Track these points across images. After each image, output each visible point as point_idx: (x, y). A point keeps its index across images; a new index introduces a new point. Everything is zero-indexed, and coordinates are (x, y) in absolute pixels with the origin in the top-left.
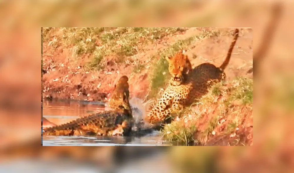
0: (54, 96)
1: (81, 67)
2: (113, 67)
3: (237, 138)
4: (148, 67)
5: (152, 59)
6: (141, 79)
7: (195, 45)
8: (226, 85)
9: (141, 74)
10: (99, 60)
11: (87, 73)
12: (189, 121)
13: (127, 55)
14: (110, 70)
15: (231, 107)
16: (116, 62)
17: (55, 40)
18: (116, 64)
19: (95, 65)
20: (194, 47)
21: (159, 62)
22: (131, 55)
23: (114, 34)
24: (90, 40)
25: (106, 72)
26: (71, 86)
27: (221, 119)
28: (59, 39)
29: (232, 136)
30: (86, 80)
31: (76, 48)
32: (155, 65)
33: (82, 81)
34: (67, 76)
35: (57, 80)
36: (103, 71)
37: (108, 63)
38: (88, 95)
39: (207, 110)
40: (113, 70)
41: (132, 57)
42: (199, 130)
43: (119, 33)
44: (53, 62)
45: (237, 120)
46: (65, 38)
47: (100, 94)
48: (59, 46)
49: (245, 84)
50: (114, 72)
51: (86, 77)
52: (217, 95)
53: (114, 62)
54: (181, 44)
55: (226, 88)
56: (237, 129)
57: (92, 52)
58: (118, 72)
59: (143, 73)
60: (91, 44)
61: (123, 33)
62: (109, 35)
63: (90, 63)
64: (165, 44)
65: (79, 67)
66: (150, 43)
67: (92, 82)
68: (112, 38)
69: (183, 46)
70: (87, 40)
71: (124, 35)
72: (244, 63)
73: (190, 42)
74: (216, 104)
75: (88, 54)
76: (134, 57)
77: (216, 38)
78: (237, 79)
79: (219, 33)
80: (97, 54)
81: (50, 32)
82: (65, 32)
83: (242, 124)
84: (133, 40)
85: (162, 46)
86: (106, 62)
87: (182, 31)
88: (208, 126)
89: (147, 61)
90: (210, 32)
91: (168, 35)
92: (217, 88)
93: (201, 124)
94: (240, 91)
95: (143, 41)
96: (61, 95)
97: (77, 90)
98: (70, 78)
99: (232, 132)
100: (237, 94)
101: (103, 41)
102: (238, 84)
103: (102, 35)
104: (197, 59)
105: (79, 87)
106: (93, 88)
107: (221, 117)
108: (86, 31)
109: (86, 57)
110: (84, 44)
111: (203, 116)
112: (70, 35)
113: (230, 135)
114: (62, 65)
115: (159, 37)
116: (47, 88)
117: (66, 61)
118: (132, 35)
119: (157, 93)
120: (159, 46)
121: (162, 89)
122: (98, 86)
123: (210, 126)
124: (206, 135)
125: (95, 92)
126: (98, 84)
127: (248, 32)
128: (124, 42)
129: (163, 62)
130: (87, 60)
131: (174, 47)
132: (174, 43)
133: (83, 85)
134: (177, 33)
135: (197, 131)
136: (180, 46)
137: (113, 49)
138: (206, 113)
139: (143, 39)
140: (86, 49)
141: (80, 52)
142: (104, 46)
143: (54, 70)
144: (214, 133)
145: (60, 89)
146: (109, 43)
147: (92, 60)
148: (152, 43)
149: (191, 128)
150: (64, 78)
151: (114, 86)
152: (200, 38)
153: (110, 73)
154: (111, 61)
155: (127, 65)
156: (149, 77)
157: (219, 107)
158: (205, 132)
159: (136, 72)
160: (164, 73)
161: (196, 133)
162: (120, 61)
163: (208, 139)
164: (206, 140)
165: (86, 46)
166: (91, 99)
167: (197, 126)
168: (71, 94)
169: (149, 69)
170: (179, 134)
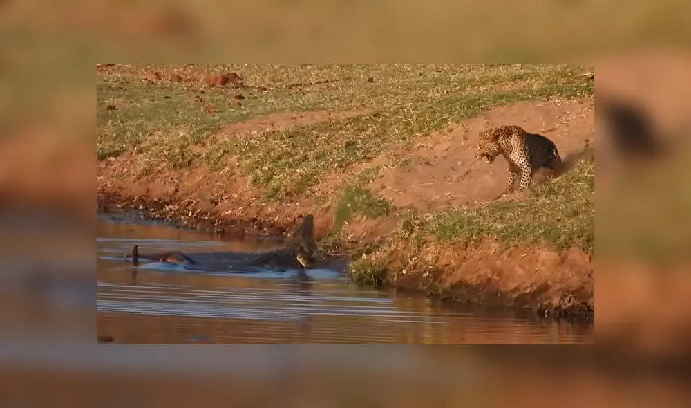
0: (227, 230)
1: (256, 198)
2: (292, 199)
3: (431, 278)
4: (330, 199)
5: (335, 190)
6: (323, 212)
7: (383, 174)
8: (417, 219)
9: (324, 206)
10: (277, 191)
11: (263, 204)
12: (376, 258)
13: (308, 186)
14: (289, 201)
15: (423, 244)
16: (296, 193)
17: (228, 168)
18: (296, 195)
19: (272, 196)
20: (383, 176)
21: (343, 193)
22: (312, 185)
23: (294, 162)
24: (267, 169)
25: (284, 204)
26: (246, 219)
27: (413, 256)
28: (233, 168)
29: (425, 275)
30: (262, 213)
31: (251, 177)
32: (339, 196)
33: (257, 213)
34: (241, 208)
35: (229, 212)
36: (281, 202)
37: (287, 194)
38: (265, 229)
39: (397, 247)
40: (292, 201)
41: (314, 187)
42: (388, 268)
43: (298, 161)
44: (225, 192)
45: (430, 257)
46: (238, 166)
47: (277, 228)
48: (232, 175)
49: (439, 217)
50: (294, 204)
51: (262, 210)
52: (408, 229)
53: (294, 193)
54: (368, 173)
55: (418, 222)
56: (431, 267)
57: (268, 182)
58: (297, 204)
59: (326, 205)
60: (268, 173)
61: (303, 161)
62: (289, 162)
63: (266, 193)
64: (350, 173)
65: (254, 198)
66: (333, 171)
67: (269, 215)
68: (291, 166)
69: (370, 175)
70: (263, 168)
71: (304, 163)
72: (437, 194)
73: (377, 171)
74: (407, 239)
75: (265, 184)
76: (315, 188)
77: (406, 166)
78: (431, 213)
79: (410, 162)
80: (273, 184)
81: (222, 159)
82: (239, 160)
83: (436, 261)
84: (315, 168)
85: (347, 176)
86: (285, 193)
87: (369, 159)
88: (398, 264)
89: (330, 192)
90: (400, 160)
91: (353, 163)
92: (408, 222)
93: (390, 262)
94: (434, 226)
95: (326, 170)
96: (235, 228)
97: (252, 224)
98: (244, 209)
99: (425, 271)
100: (430, 229)
101: (282, 169)
102: (431, 218)
103: (280, 163)
104: (385, 189)
105: (254, 220)
106: (269, 221)
107: (413, 254)
108: (262, 159)
109: (262, 187)
110: (260, 173)
111: (392, 253)
112: (245, 162)
113: (422, 274)
114: (236, 196)
115: (344, 165)
116: (218, 221)
117: (240, 191)
118: (314, 163)
119: (341, 227)
120: (343, 175)
121: (346, 223)
122: (276, 219)
123: (400, 264)
124: (396, 274)
125: (272, 226)
126: (276, 217)
127: (442, 160)
128: (304, 170)
129: (348, 193)
130: (262, 190)
131: (360, 177)
132: (359, 172)
133: (259, 218)
134: (364, 161)
135: (386, 270)
136: (366, 175)
137: (292, 178)
138: (395, 249)
139: (326, 168)
140: (262, 178)
141: (255, 182)
142: (282, 175)
143: (226, 201)
144: (404, 272)
145: (234, 222)
146: (288, 172)
147: (269, 191)
148: (336, 172)
149: (379, 267)
150: (238, 211)
151: (293, 219)
152: (389, 166)
153: (289, 205)
154: (290, 192)
155: (308, 197)
156: (332, 210)
157: (410, 243)
158: (395, 271)
159: (318, 204)
160: (349, 205)
161: (385, 272)
162: (300, 191)
163: (398, 278)
164: (395, 279)
165: (262, 175)
166: (267, 234)
167: (385, 264)
168: (246, 228)
169: (332, 201)
170: (365, 272)
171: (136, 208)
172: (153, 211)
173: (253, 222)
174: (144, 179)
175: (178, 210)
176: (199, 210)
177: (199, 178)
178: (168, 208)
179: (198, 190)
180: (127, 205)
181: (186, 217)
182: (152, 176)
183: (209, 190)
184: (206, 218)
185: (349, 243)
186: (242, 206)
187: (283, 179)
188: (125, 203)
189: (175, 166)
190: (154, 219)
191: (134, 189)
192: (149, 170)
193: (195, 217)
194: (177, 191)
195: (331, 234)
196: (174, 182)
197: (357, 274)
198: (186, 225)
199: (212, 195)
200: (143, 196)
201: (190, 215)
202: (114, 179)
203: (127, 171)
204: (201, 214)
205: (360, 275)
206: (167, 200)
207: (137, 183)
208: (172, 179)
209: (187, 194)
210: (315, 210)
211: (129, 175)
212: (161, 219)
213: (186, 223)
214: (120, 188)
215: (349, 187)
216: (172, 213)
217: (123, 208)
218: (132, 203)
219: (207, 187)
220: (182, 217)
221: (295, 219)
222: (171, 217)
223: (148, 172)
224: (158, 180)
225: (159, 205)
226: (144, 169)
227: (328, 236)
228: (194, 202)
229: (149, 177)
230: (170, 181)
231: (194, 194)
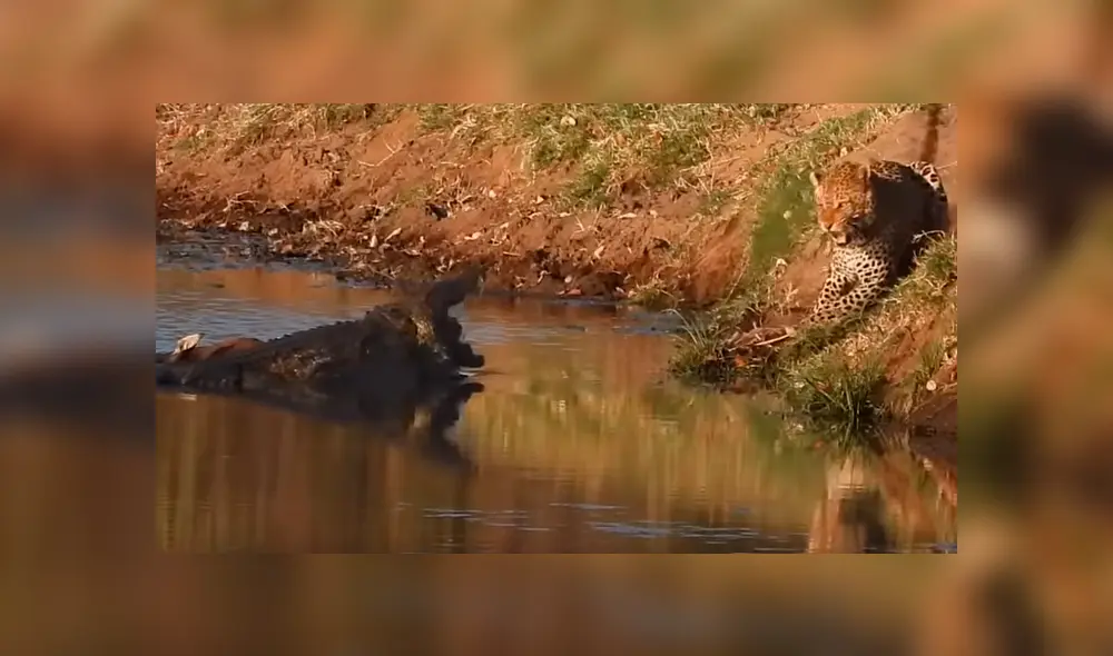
1: (545, 197)
2: (637, 198)
4: (739, 198)
5: (751, 174)
6: (721, 232)
7: (875, 132)
9: (721, 218)
10: (599, 177)
11: (562, 215)
12: (859, 351)
13: (679, 165)
14: (631, 207)
16: (648, 184)
17: (469, 122)
18: (647, 188)
19: (587, 193)
20: (875, 138)
21: (772, 183)
22: (690, 163)
23: (641, 104)
24: (572, 122)
25: (617, 212)
26: (518, 253)
28: (482, 120)
30: (562, 236)
31: (530, 145)
32: (760, 190)
33: (548, 238)
34: (506, 225)
35: (476, 236)
36: (610, 209)
37: (624, 188)
38: (568, 280)
39: (913, 320)
40: (637, 206)
41: (694, 169)
42: (888, 376)
44: (464, 184)
46: (498, 116)
47: (600, 275)
48: (480, 138)
50: (642, 214)
51: (560, 228)
52: (941, 275)
53: (643, 183)
54: (836, 131)
57: (576, 156)
58: (653, 212)
59: (726, 216)
60: (574, 132)
62: (628, 106)
63: (571, 186)
64: (788, 130)
65: (540, 200)
66: (745, 128)
67: (579, 242)
68: (634, 115)
69: (843, 136)
70: (563, 120)
71: (670, 107)
73: (861, 125)
74: (939, 301)
75: (567, 163)
76: (699, 170)
80: (591, 161)
84: (696, 118)
85: (782, 137)
86: (619, 184)
88: (915, 366)
89: (738, 181)
91: (796, 104)
92: (942, 257)
93: (894, 361)
95: (725, 122)
97: (534, 265)
98: (513, 229)
101: (610, 123)
103: (606, 107)
105: (542, 255)
106: (580, 259)
109: (561, 170)
110: (554, 132)
111: (901, 336)
114: (492, 194)
115: (773, 110)
116: (446, 261)
117: (502, 181)
119: (767, 271)
120: (772, 136)
121: (781, 261)
122: (597, 254)
123: (919, 367)
124: (909, 391)
125: (587, 270)
126: (596, 246)
128: (669, 125)
129: (784, 182)
130: (561, 177)
131: (815, 141)
132: (814, 129)
133: (554, 251)
135: (883, 381)
136: (832, 137)
137: (637, 146)
138: (909, 328)
139: (726, 117)
140: (560, 147)
141: (543, 155)
142: (611, 138)
143: (466, 208)
144: (931, 386)
145: (488, 262)
146: (627, 129)
147: (579, 179)
148: (753, 130)
149: (864, 373)
150: (497, 232)
151: (641, 254)
152: (892, 112)
153: (631, 215)
154: (632, 181)
155: (680, 193)
156: (743, 225)
157: (946, 312)
158: (907, 383)
159: (706, 213)
160: (787, 215)
161: (880, 386)
162: (658, 181)
163: (914, 404)
164: (907, 406)
165: (559, 137)
166: (574, 292)
167: (883, 366)
168: (518, 278)
169: (745, 205)
170: (829, 389)
171: (232, 228)
172: (276, 237)
173: (539, 262)
174: (252, 151)
175: (340, 232)
176: (396, 232)
177: (393, 149)
178: (314, 228)
179: (393, 179)
180: (207, 221)
181: (363, 251)
182: (272, 144)
183: (421, 178)
184: (415, 252)
185: (786, 312)
186: (509, 219)
187: (615, 150)
188: (203, 216)
189: (331, 117)
190: (278, 256)
191: (224, 177)
192: (264, 129)
193: (385, 250)
194: (337, 182)
195: (741, 291)
196: (330, 159)
197: (809, 395)
198: (362, 272)
199: (430, 192)
200: (248, 196)
201: (372, 244)
202: (172, 154)
203: (208, 134)
204: (401, 242)
205: (817, 395)
206: (313, 205)
207: (232, 165)
208: (325, 152)
209: (363, 191)
210: (699, 229)
211: (212, 143)
212: (298, 255)
213: (361, 265)
214: (190, 176)
215: (788, 167)
216: (326, 239)
217: (196, 228)
218: (222, 216)
219: (416, 172)
220: (353, 251)
221: (646, 252)
222: (322, 251)
223: (261, 133)
224: (287, 154)
225: (292, 219)
226: (251, 126)
227: (733, 297)
228: (384, 210)
229: (265, 149)
230: (318, 157)
231: (384, 190)
